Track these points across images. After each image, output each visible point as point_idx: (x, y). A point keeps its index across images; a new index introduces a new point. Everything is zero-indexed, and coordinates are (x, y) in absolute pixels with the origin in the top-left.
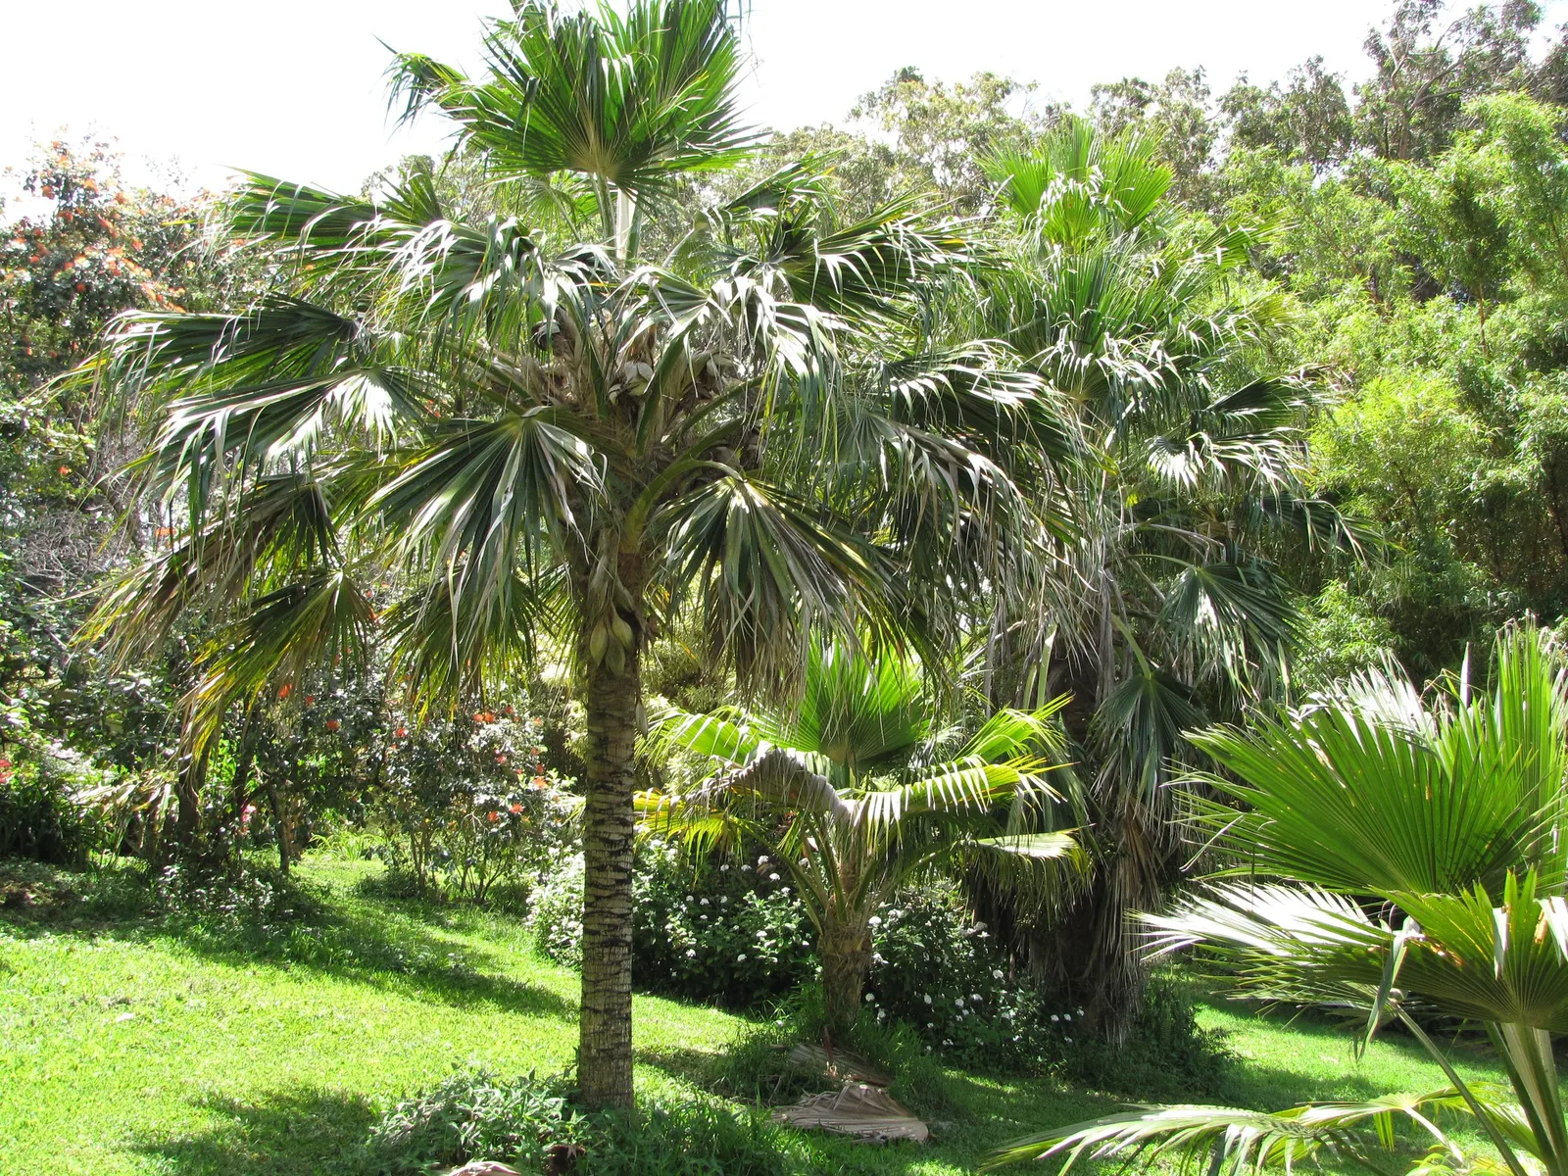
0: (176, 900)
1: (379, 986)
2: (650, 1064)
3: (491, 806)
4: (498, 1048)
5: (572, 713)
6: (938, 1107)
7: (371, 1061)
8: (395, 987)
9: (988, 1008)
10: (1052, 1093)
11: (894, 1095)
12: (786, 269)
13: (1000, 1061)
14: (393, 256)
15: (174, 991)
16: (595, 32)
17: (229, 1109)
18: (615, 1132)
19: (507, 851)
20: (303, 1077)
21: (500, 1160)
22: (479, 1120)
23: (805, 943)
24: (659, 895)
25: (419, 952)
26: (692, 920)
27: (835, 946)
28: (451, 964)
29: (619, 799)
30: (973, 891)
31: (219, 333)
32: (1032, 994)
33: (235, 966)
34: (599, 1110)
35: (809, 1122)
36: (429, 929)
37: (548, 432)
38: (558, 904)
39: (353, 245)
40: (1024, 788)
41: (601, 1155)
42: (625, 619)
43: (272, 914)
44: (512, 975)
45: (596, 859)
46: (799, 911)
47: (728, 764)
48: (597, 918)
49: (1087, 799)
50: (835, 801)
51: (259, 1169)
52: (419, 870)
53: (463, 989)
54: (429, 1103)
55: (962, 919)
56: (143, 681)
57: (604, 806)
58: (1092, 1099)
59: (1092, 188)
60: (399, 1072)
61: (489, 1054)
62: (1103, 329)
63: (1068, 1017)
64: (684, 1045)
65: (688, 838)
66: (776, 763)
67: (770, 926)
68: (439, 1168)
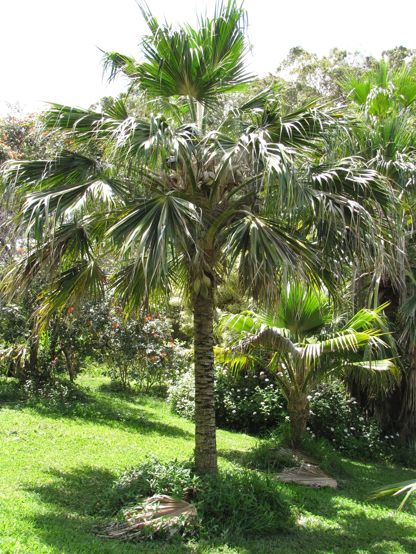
0: (31, 393)
1: (111, 426)
2: (221, 456)
3: (153, 354)
4: (160, 450)
5: (182, 316)
6: (340, 474)
7: (111, 455)
8: (118, 426)
9: (358, 434)
10: (387, 469)
11: (322, 468)
12: (268, 130)
13: (364, 455)
14: (112, 133)
15: (33, 429)
16: (187, 38)
17: (57, 474)
18: (211, 483)
19: (159, 371)
20: (85, 462)
21: (166, 494)
22: (157, 478)
23: (281, 407)
24: (220, 388)
25: (126, 412)
26: (234, 398)
27: (295, 407)
28: (139, 417)
29: (208, 348)
30: (349, 385)
31: (44, 167)
32: (376, 427)
33: (55, 419)
34: (204, 474)
35: (288, 479)
36: (128, 404)
37: (176, 201)
38: (179, 393)
39: (96, 130)
40: (372, 342)
41: (206, 493)
42: (207, 276)
43: (68, 398)
44: (162, 421)
45: (200, 373)
46: (277, 394)
47: (249, 334)
48: (201, 397)
49: (397, 346)
50: (293, 348)
51: (72, 497)
52: (123, 380)
53: (144, 427)
54: (137, 472)
55: (345, 397)
56: (15, 308)
57: (202, 352)
58: (405, 471)
59: (389, 91)
60: (122, 460)
61: (157, 452)
62: (396, 150)
63: (392, 437)
64: (234, 448)
65: (232, 365)
66: (268, 334)
67: (266, 400)
68: (142, 497)
